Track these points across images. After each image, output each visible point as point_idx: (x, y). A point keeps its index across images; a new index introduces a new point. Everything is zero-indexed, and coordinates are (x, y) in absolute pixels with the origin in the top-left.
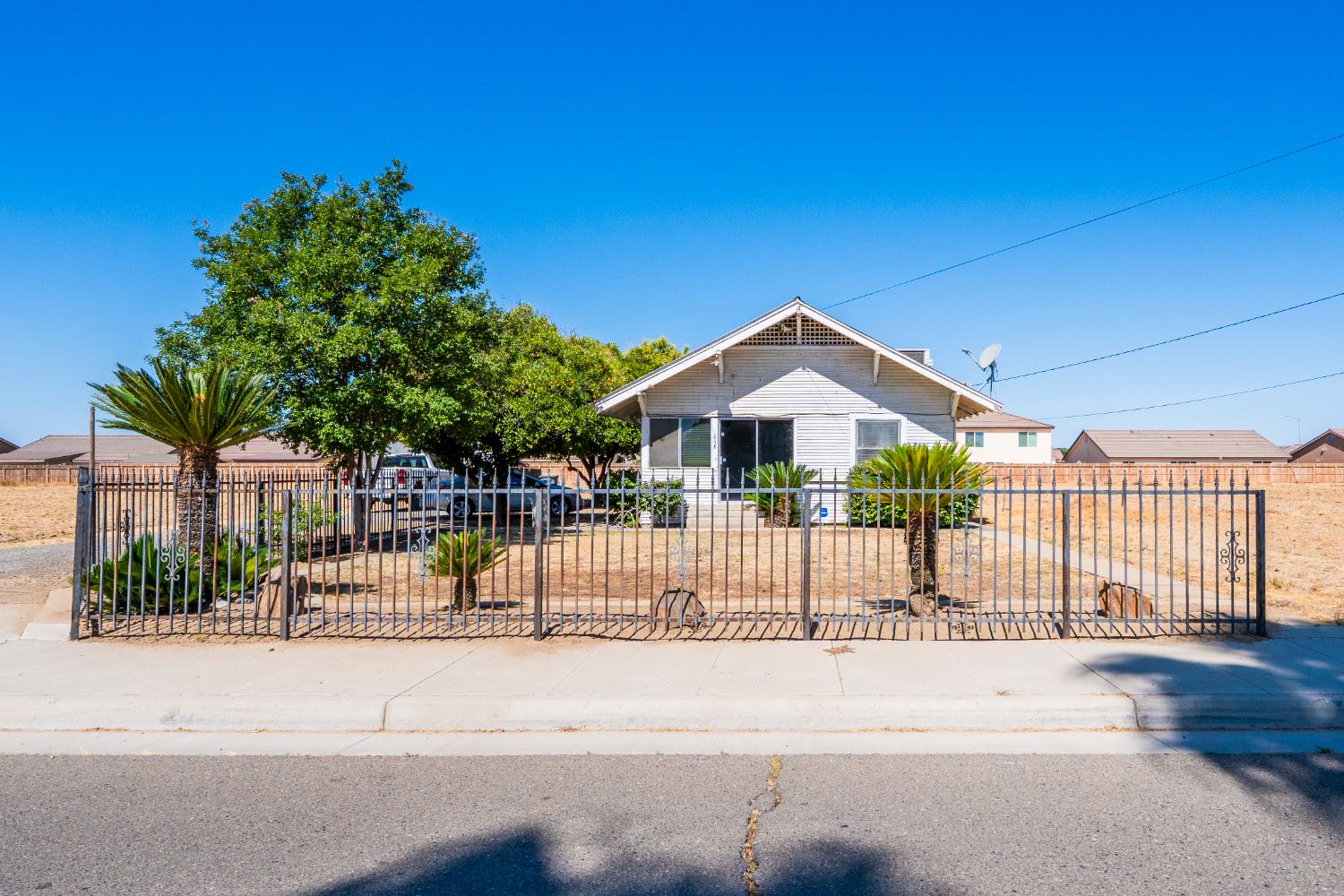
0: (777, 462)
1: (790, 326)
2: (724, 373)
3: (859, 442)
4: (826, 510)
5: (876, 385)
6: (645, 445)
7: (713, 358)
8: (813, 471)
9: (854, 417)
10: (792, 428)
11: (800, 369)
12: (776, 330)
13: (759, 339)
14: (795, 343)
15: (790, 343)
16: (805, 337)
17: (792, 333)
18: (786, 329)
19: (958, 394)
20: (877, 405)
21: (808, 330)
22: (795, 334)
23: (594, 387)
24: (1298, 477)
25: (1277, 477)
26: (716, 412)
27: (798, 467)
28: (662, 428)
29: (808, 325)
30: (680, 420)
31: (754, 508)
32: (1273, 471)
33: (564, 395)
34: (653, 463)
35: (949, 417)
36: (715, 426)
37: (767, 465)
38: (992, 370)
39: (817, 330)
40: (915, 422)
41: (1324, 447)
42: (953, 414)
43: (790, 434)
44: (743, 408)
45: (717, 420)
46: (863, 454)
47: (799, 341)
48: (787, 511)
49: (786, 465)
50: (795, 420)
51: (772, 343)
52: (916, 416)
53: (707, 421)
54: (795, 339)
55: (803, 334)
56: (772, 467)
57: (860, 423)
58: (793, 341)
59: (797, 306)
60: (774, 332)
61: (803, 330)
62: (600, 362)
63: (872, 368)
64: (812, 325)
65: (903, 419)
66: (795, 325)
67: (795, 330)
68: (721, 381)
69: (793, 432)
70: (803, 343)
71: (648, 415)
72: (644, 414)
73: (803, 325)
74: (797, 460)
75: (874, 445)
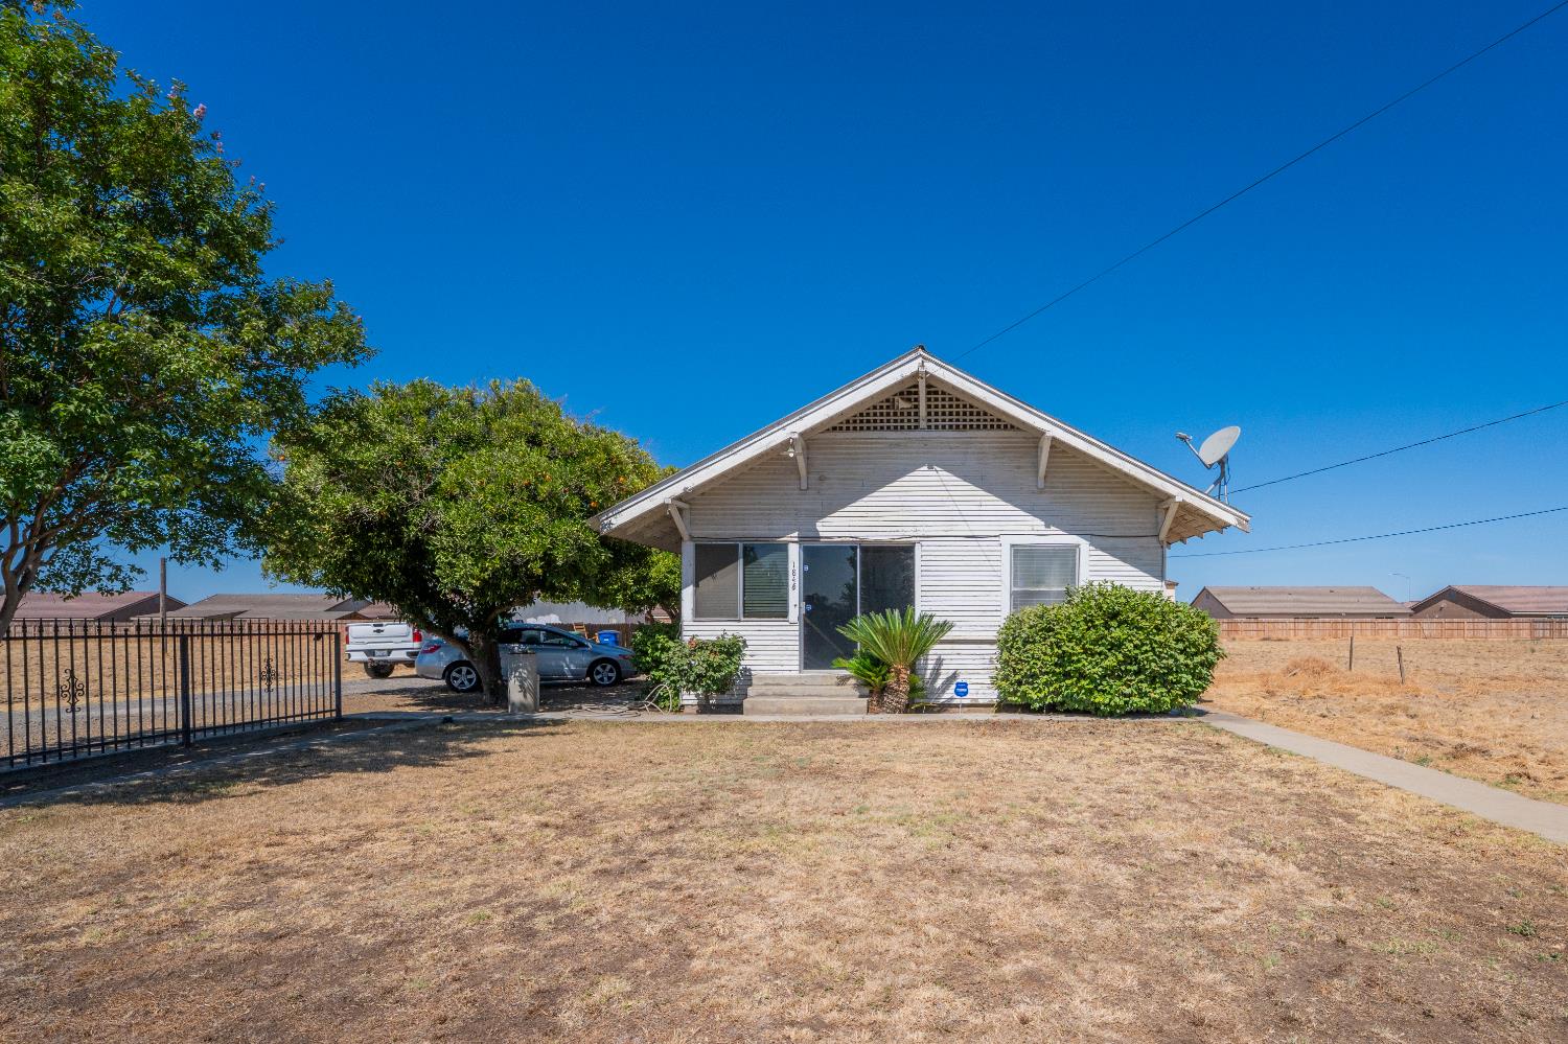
0: (888, 611)
1: (909, 400)
2: (808, 473)
3: (1015, 581)
4: (965, 685)
5: (1041, 491)
6: (687, 586)
7: (786, 445)
8: (945, 623)
9: (1007, 541)
10: (913, 558)
11: (925, 468)
12: (888, 407)
13: (861, 421)
14: (916, 427)
15: (909, 427)
16: (933, 418)
17: (913, 411)
18: (902, 405)
19: (1177, 499)
20: (1043, 523)
21: (936, 407)
22: (916, 414)
23: (592, 490)
24: (1426, 632)
25: (1406, 633)
26: (796, 534)
27: (922, 618)
28: (713, 558)
29: (936, 400)
30: (741, 545)
31: (853, 681)
32: (1402, 626)
33: (533, 498)
34: (699, 613)
35: (1154, 540)
36: (794, 553)
37: (872, 614)
38: (1223, 468)
39: (951, 406)
40: (1103, 550)
41: (1443, 604)
42: (1163, 536)
43: (910, 568)
44: (837, 527)
45: (797, 546)
46: (1020, 599)
47: (923, 424)
48: (905, 687)
49: (903, 615)
50: (917, 547)
51: (882, 428)
52: (1106, 540)
53: (784, 548)
54: (916, 421)
55: (929, 414)
56: (880, 617)
57: (1017, 550)
58: (913, 424)
59: (920, 360)
60: (885, 411)
61: (929, 407)
62: (607, 450)
63: (1036, 466)
64: (943, 400)
65: (1084, 545)
66: (916, 400)
67: (916, 407)
68: (804, 486)
69: (914, 565)
70: (929, 427)
71: (692, 538)
72: (686, 537)
73: (929, 400)
74: (921, 606)
75: (1039, 583)
